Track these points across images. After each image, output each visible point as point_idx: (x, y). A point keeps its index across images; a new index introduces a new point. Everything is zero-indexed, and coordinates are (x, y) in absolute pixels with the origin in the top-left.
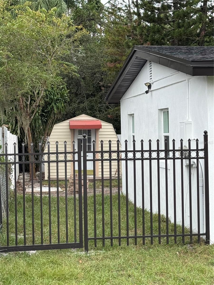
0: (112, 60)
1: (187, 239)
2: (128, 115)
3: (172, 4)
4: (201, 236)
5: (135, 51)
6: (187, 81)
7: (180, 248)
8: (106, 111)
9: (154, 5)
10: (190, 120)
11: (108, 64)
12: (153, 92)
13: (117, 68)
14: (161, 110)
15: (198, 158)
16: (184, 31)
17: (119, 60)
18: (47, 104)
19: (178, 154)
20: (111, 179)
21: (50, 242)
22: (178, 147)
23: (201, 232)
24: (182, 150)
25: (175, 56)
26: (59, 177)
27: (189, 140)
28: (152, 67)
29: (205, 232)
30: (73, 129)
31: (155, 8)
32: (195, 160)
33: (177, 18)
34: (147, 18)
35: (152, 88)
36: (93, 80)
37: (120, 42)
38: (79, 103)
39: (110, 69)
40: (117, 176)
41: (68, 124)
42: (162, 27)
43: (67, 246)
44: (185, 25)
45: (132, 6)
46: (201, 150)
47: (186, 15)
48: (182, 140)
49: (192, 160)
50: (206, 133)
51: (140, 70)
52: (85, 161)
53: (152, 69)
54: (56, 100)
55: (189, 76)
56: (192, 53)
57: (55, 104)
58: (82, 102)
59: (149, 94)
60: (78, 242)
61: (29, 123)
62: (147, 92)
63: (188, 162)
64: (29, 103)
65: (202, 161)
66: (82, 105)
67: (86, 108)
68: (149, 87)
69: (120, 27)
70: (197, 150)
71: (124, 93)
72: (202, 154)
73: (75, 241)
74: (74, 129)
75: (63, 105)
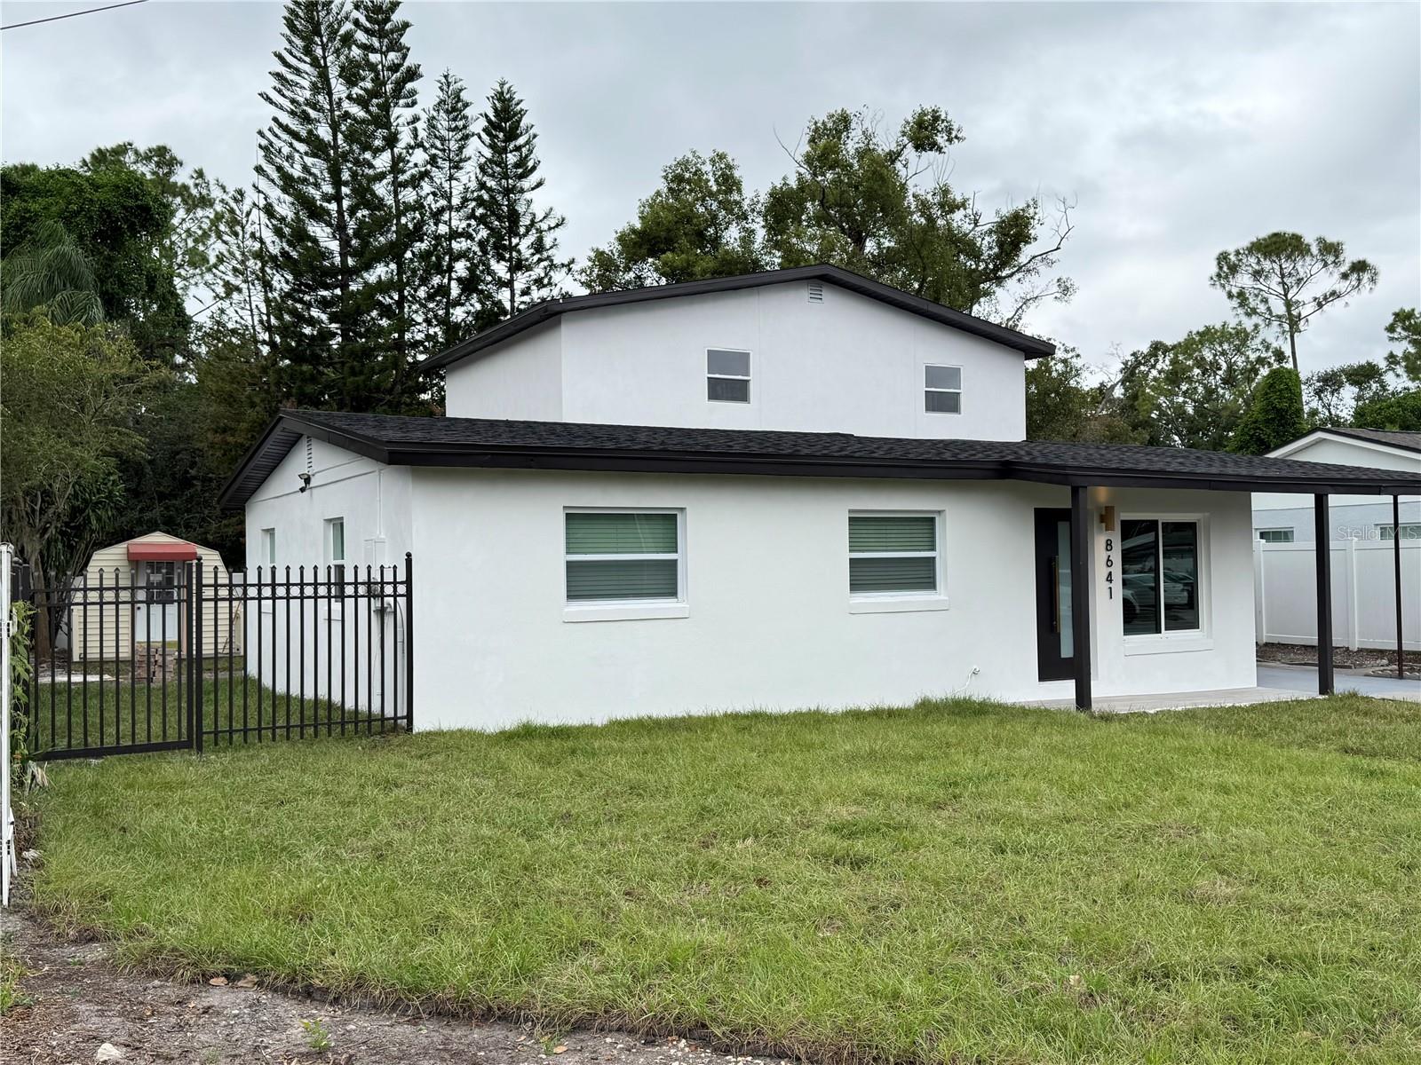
0: (218, 428)
1: (376, 725)
2: (263, 530)
3: (339, 332)
4: (399, 721)
5: (281, 418)
6: (377, 473)
7: (364, 741)
8: (201, 527)
9: (304, 330)
10: (383, 536)
11: (209, 435)
12: (314, 491)
13: (228, 444)
14: (330, 521)
15: (395, 596)
16: (364, 381)
17: (231, 429)
18: (75, 512)
19: (362, 590)
20: (216, 657)
21: (133, 740)
22: (362, 577)
23: (399, 715)
24: (369, 584)
25: (358, 432)
26: (105, 656)
27: (382, 567)
28: (312, 447)
29: (405, 714)
30: (135, 561)
31: (305, 334)
32: (391, 600)
33: (350, 357)
34: (289, 352)
35: (312, 484)
36: (174, 466)
37: (235, 395)
38: (142, 510)
39: (212, 445)
40: (227, 651)
41: (125, 551)
42: (318, 371)
43: (165, 747)
44: (365, 371)
45: (258, 328)
46: (402, 583)
47: (368, 353)
48: (369, 567)
49: (386, 599)
50: (409, 555)
51: (289, 451)
52: (200, 600)
53: (312, 451)
54: (97, 503)
55: (382, 465)
56: (385, 428)
57: (93, 511)
58: (149, 508)
59: (307, 493)
60: (184, 738)
61: (38, 547)
62: (302, 490)
63: (379, 605)
64: (37, 508)
65: (402, 601)
66: (148, 515)
67: (156, 521)
68: (307, 481)
69: (235, 368)
70: (395, 583)
71: (254, 491)
72: (402, 589)
73: (180, 737)
74: (137, 561)
75: (110, 513)
